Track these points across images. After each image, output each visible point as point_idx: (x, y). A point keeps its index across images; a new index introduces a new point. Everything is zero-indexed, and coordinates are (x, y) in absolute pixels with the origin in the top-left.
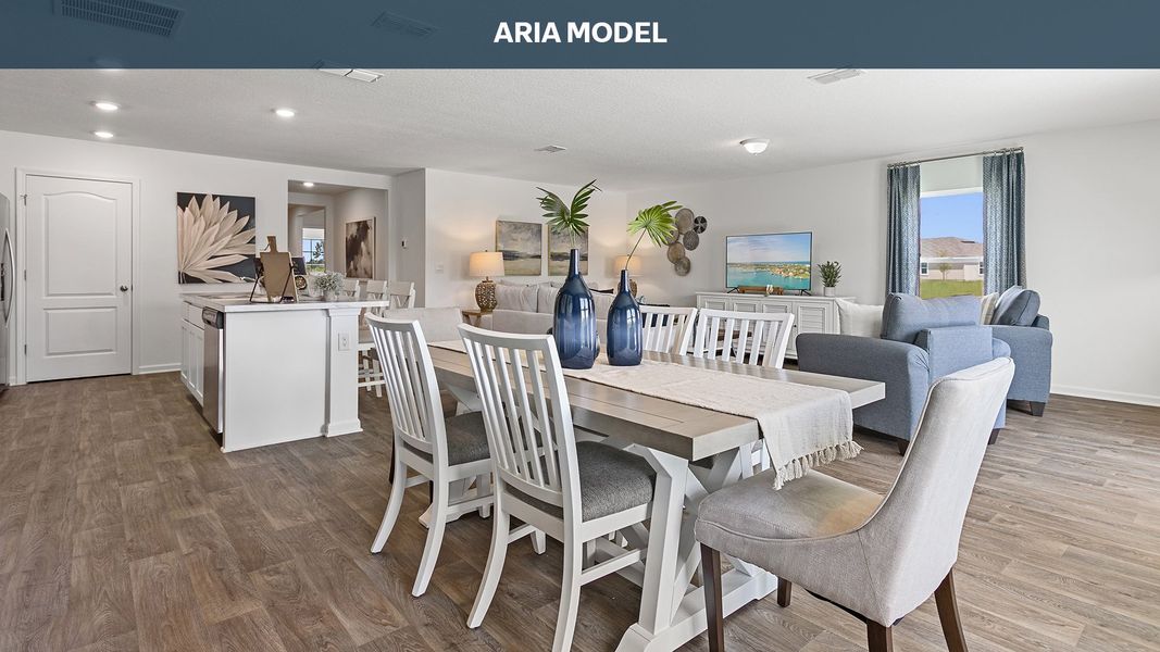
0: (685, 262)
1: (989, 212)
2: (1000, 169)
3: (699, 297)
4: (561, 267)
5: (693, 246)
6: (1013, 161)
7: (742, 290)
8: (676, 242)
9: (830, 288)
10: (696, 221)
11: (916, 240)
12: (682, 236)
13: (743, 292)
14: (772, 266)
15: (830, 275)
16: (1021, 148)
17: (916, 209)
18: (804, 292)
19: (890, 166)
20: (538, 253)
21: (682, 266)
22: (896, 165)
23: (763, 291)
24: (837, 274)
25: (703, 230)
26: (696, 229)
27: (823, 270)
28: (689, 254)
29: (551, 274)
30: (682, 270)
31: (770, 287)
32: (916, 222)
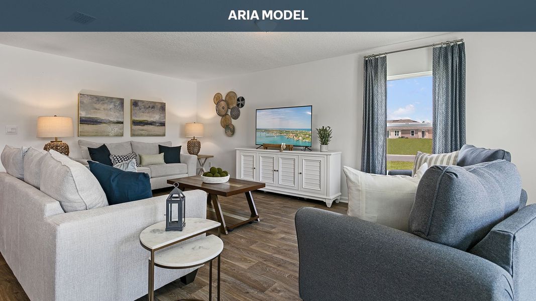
0: (231, 127)
1: (437, 89)
2: (446, 57)
3: (238, 152)
4: (143, 130)
5: (236, 117)
6: (456, 50)
7: (266, 147)
8: (226, 114)
9: (324, 146)
10: (238, 100)
11: (383, 111)
12: (230, 110)
13: (266, 148)
14: (287, 132)
15: (324, 136)
16: (461, 40)
17: (384, 88)
18: (308, 148)
19: (365, 57)
20: (120, 120)
21: (230, 130)
22: (370, 56)
23: (278, 147)
24: (329, 135)
25: (242, 106)
26: (238, 105)
27: (320, 133)
28: (234, 122)
29: (133, 135)
30: (230, 133)
31: (283, 144)
32: (384, 98)
